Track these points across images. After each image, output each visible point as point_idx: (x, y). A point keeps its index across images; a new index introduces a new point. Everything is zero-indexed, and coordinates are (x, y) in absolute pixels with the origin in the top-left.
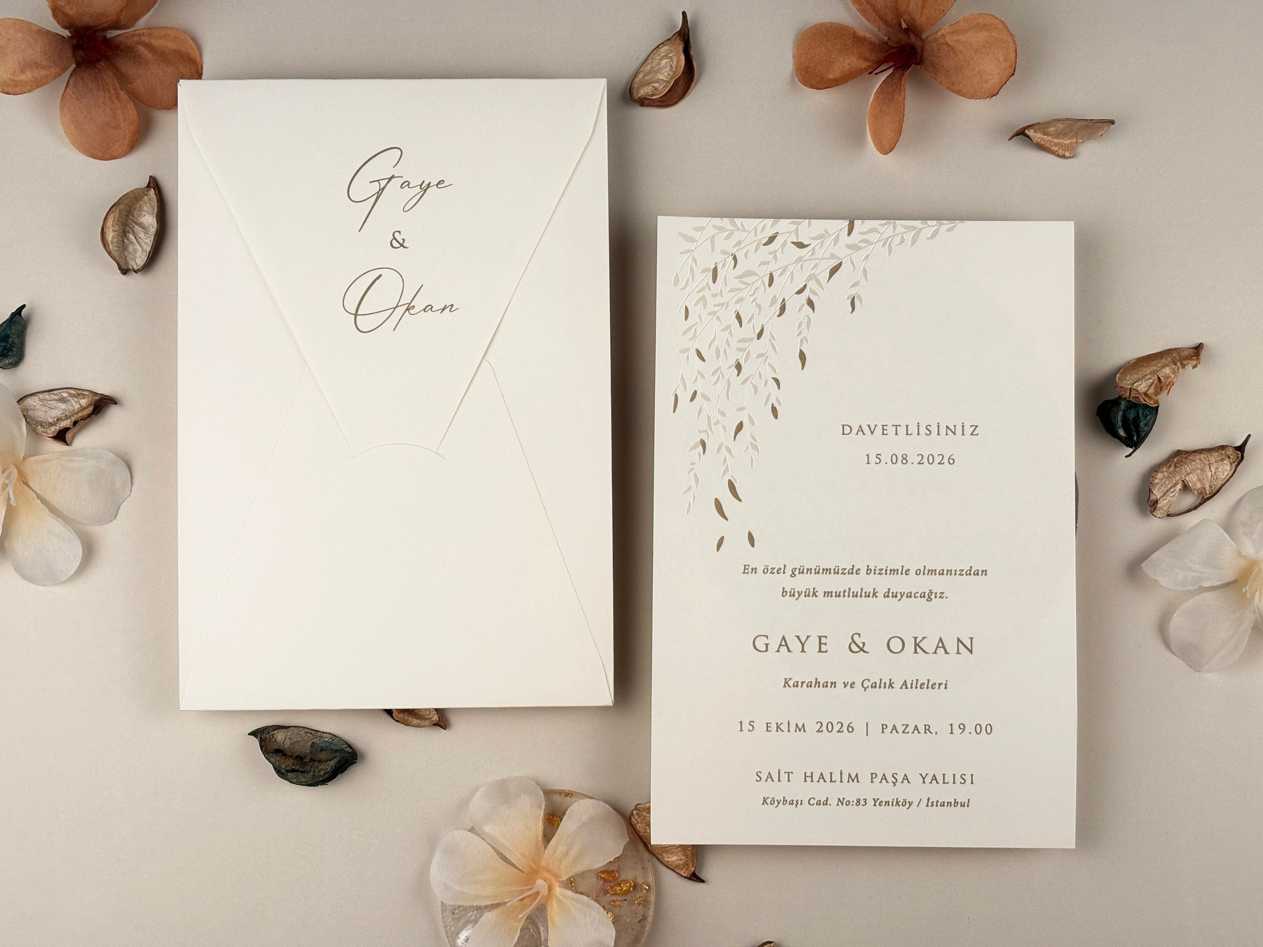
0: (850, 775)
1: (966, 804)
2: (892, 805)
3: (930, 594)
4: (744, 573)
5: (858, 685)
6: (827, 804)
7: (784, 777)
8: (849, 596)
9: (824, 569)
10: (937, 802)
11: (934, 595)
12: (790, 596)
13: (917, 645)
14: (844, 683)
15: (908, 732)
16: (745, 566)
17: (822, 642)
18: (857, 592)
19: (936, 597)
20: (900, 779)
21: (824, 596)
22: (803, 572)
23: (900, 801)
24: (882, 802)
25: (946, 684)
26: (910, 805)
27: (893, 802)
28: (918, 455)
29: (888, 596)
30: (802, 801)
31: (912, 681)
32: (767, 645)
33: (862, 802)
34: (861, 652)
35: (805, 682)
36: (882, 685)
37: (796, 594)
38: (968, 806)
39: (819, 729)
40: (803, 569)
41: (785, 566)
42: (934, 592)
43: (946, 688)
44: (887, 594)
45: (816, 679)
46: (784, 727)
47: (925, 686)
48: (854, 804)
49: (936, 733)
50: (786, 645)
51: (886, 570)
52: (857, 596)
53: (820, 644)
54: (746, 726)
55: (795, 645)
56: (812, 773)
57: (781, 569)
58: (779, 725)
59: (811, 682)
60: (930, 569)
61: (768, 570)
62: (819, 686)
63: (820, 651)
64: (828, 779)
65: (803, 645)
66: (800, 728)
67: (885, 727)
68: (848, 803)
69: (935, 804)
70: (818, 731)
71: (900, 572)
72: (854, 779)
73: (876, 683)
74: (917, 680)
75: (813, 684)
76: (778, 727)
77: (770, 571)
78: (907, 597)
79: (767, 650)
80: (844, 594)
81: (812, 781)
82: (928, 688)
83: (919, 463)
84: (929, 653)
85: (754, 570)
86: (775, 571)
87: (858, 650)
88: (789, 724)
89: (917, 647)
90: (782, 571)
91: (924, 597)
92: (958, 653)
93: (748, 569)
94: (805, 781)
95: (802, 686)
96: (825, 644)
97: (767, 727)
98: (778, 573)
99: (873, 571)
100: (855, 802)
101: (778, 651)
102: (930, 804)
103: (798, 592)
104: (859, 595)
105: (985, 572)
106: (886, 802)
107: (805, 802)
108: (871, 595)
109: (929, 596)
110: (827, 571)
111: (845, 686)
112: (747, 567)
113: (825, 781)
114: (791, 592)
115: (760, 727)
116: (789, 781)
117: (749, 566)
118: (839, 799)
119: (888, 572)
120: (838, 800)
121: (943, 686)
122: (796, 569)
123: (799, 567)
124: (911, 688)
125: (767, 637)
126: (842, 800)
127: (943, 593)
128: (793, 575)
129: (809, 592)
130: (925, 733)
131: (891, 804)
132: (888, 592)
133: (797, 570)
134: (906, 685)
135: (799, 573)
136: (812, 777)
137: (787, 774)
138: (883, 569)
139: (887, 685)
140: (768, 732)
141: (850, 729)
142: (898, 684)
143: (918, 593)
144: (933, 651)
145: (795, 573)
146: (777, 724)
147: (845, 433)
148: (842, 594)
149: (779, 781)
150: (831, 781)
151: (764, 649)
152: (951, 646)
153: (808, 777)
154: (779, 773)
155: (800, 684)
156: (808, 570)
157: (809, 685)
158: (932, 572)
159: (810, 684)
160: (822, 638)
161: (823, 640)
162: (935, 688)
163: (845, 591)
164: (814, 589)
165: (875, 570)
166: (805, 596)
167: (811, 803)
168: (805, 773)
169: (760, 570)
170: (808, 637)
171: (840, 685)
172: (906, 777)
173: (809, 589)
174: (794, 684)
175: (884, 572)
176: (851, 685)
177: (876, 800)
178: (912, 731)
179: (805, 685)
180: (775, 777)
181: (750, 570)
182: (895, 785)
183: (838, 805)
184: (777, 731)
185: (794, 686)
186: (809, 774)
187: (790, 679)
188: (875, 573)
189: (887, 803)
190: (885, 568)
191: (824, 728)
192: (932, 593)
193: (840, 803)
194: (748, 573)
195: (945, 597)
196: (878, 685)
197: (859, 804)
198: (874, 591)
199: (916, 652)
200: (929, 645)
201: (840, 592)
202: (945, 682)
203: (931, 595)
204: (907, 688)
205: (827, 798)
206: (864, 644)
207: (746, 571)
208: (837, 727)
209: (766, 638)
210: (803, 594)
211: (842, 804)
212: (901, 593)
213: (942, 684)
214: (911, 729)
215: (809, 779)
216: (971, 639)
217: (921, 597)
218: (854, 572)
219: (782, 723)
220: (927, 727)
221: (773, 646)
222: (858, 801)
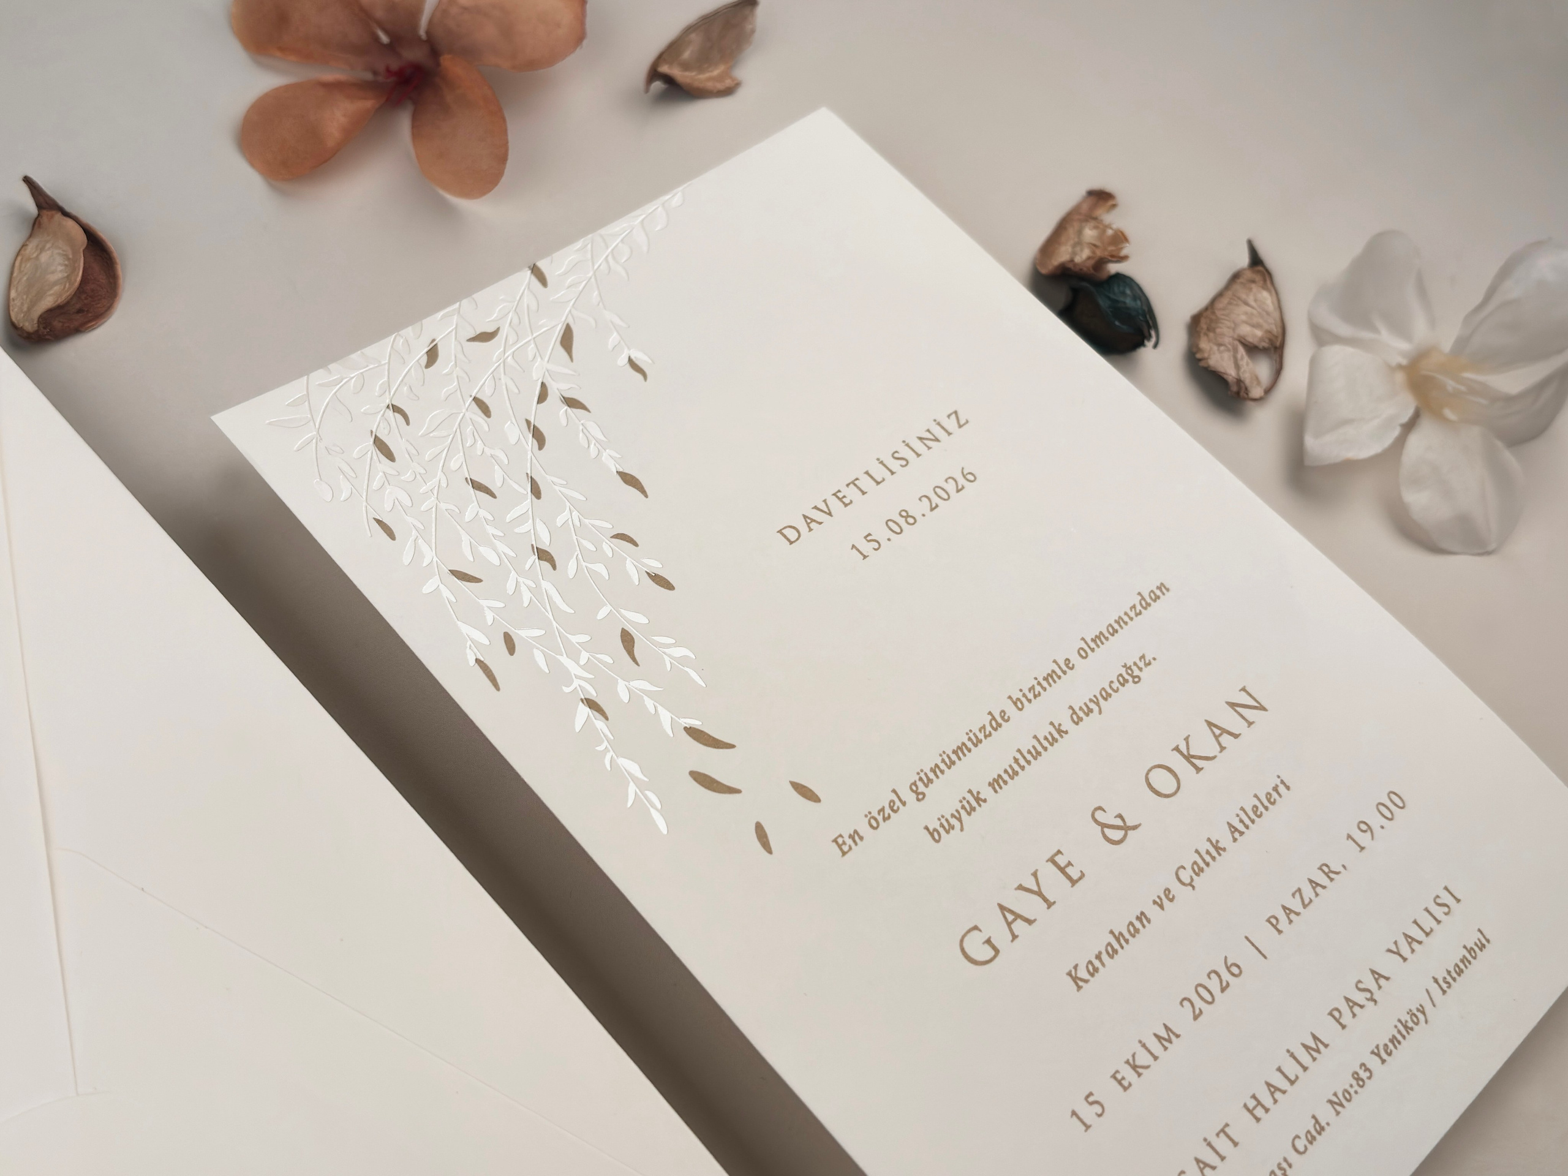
0: (1306, 1047)
1: (1484, 941)
2: (1404, 1037)
3: (1130, 672)
4: (844, 853)
5: (1176, 889)
6: (1323, 1129)
7: (1222, 1144)
8: (1029, 762)
9: (954, 752)
10: (1449, 972)
11: (1134, 668)
12: (948, 832)
13: (1188, 758)
14: (1155, 902)
15: (1311, 901)
16: (835, 841)
17: (1062, 865)
18: (1034, 747)
19: (1140, 669)
20: (1373, 986)
21: (996, 791)
22: (930, 781)
23: (1406, 1022)
24: (1386, 1045)
25: (1282, 782)
26: (1423, 1013)
27: (1399, 1032)
28: (920, 499)
29: (1080, 719)
30: (1285, 1160)
31: (1238, 815)
32: (988, 942)
33: (1364, 1075)
34: (1130, 832)
35: (1100, 953)
36: (1208, 858)
37: (953, 821)
38: (1488, 941)
39: (1194, 1012)
40: (926, 774)
41: (894, 791)
42: (1132, 664)
43: (1288, 788)
44: (1075, 717)
45: (1112, 932)
46: (1143, 1058)
47: (1261, 809)
48: (1356, 1088)
49: (1344, 867)
50: (1018, 916)
51: (1039, 684)
52: (1039, 753)
53: (1062, 870)
54: (1088, 1113)
55: (1029, 905)
56: (1254, 1097)
57: (893, 801)
58: (1131, 1061)
59: (1109, 944)
60: (1094, 637)
61: (876, 819)
62: (1127, 941)
63: (1074, 882)
64: (1283, 1084)
65: (1039, 894)
66: (1167, 1037)
67: (1274, 921)
68: (1347, 1096)
69: (1449, 979)
70: (1196, 1018)
71: (1059, 673)
72: (1316, 1046)
73: (1195, 863)
74: (1242, 809)
75: (1116, 946)
76: (1135, 1067)
77: (880, 818)
78: (1105, 699)
79: (997, 951)
80: (1019, 764)
81: (1267, 1110)
82: (1266, 808)
83: (932, 509)
84: (1214, 758)
85: (856, 836)
86: (888, 811)
87: (1122, 833)
88: (1144, 1046)
89: (1194, 760)
90: (898, 803)
91: (1126, 681)
92: (1250, 724)
93: (844, 843)
94: (1258, 1120)
95: (1103, 965)
96: (1069, 864)
97: (1120, 1082)
98: (895, 811)
99: (1024, 700)
100: (1354, 1083)
101: (1015, 937)
102: (1444, 986)
103: (953, 816)
104: (1040, 749)
105: (1162, 587)
106: (1391, 1041)
107: (1293, 1157)
108: (1056, 735)
109: (1130, 675)
110: (961, 750)
111: (1161, 907)
112: (840, 841)
113: (1284, 1092)
114: (942, 825)
115: (1107, 1091)
116: (1236, 1144)
117: (841, 836)
118: (1330, 1102)
119: (1045, 684)
120: (1329, 1106)
121: (1282, 789)
122: (915, 784)
123: (917, 778)
124: (1247, 827)
125: (976, 928)
126: (1335, 1100)
127: (1143, 657)
128: (920, 797)
129: (968, 802)
130: (1332, 880)
131: (1399, 1037)
132: (1074, 712)
133: (920, 784)
134: (1236, 830)
135: (926, 786)
136: (1259, 1103)
137: (1222, 1135)
138: (1033, 686)
139: (1214, 853)
140: (1128, 1091)
141: (1234, 969)
142: (1225, 840)
143: (1112, 682)
144: (1218, 749)
145: (919, 791)
146: (1127, 1062)
147: (792, 540)
148: (1016, 768)
149: (1223, 1158)
150: (1292, 1082)
151: (992, 953)
152: (1229, 720)
153: (1255, 1109)
154: (1209, 1145)
155: (1097, 963)
156: (933, 771)
157: (1113, 953)
158: (1099, 639)
159: (1109, 949)
160: (1057, 859)
161: (1061, 860)
162: (1275, 800)
163: (1016, 760)
164: (970, 792)
165: (1024, 695)
166: (969, 814)
167: (1302, 1149)
168: (1245, 1106)
169: (864, 829)
170: (1035, 874)
171: (1152, 912)
172: (1377, 975)
173: (964, 798)
174: (1088, 971)
175: (1038, 689)
176: (1167, 896)
177: (1376, 1051)
178: (1314, 894)
179: (1104, 957)
180: (1211, 1158)
181: (849, 842)
182: (1375, 1002)
183: (1338, 1113)
184: (1139, 1075)
185: (1092, 975)
186: (1251, 1104)
187: (1076, 967)
188: (1030, 701)
189: (1394, 1040)
190: (1035, 682)
191: (1199, 1004)
192: (1130, 668)
193: (1339, 1108)
194: (850, 848)
195: (1152, 661)
196: (1202, 864)
197: (1363, 1080)
198: (1054, 726)
199: (1198, 769)
200: (1204, 744)
201: (1010, 766)
202: (1279, 780)
203: (1133, 672)
204: (1241, 833)
205: (1314, 1117)
206: (1120, 816)
207: (845, 848)
208: (1214, 985)
209: (976, 932)
210: (963, 812)
211: (1341, 1105)
212: (1091, 700)
213: (1277, 786)
214: (1308, 892)
215: (1259, 1112)
216: (1244, 689)
217: (1123, 685)
218: (1000, 720)
219: (1134, 1056)
220: (1326, 870)
221: (1001, 938)
222: (1356, 1076)
